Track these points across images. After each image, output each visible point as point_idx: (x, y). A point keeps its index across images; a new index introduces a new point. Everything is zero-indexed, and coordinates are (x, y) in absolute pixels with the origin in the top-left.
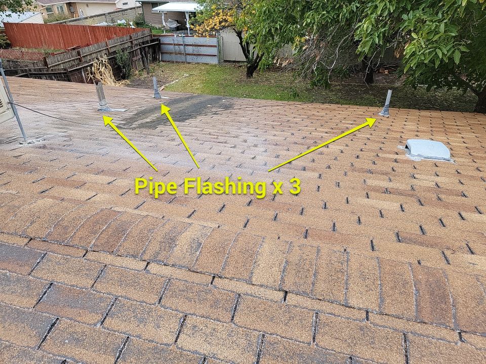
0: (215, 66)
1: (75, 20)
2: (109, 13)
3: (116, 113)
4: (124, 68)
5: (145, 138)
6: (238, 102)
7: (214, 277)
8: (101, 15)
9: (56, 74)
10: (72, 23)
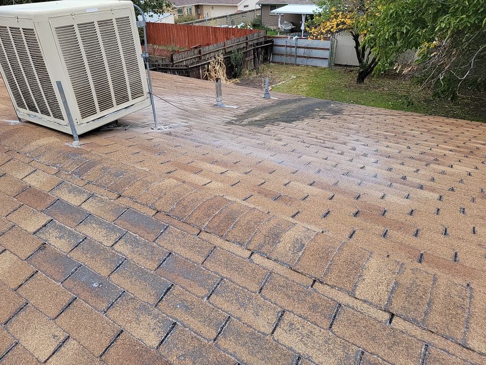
0: (325, 69)
1: (200, 21)
2: (230, 15)
3: (229, 110)
4: (236, 67)
5: (254, 135)
6: (348, 108)
7: (315, 281)
8: (223, 17)
9: (179, 69)
10: (197, 24)
